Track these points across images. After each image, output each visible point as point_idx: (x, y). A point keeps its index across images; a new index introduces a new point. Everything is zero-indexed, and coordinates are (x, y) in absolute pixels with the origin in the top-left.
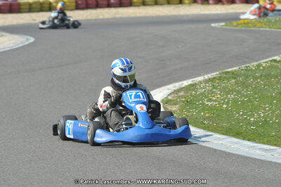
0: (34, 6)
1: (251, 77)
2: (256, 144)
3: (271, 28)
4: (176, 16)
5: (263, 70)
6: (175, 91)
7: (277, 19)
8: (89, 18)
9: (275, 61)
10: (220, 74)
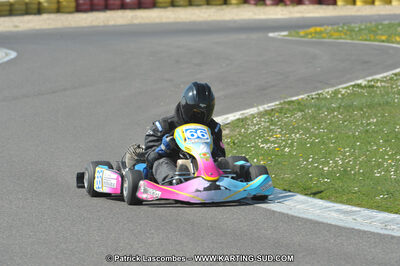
0: (17, 6)
1: (324, 109)
2: (331, 204)
3: (353, 39)
4: (218, 22)
5: (342, 99)
7: (363, 27)
8: (95, 23)
9: (359, 86)
10: (281, 104)
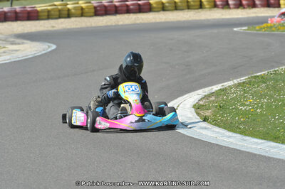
1: (281, 81)
6: (205, 96)
8: (109, 24)
10: (249, 78)
